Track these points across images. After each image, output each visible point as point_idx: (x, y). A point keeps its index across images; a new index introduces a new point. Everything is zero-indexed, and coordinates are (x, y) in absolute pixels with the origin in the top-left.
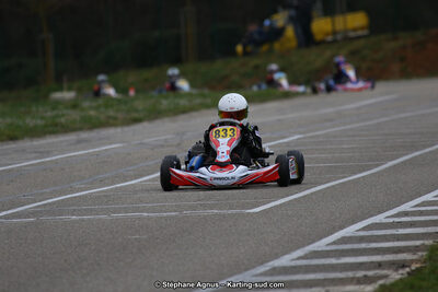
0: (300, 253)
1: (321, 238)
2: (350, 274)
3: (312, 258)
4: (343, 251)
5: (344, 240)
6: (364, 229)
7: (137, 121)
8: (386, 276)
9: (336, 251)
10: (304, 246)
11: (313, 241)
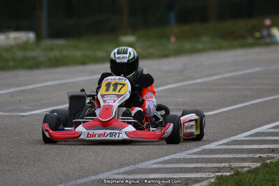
0: (225, 141)
1: (243, 132)
2: (251, 156)
3: (231, 145)
4: (253, 140)
5: (257, 134)
6: (273, 128)
7: (165, 56)
8: (274, 158)
9: (250, 140)
10: (230, 136)
11: (238, 134)
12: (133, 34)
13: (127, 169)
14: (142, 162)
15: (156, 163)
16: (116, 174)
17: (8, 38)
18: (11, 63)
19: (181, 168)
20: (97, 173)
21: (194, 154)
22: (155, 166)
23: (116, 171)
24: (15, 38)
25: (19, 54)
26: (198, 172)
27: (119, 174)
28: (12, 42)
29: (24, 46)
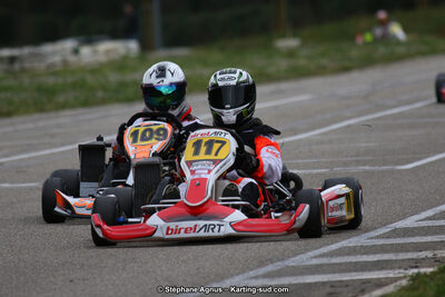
12: (295, 35)
13: (270, 268)
14: (296, 255)
15: (315, 257)
16: (252, 278)
17: (95, 52)
18: (100, 94)
19: (356, 263)
20: (222, 278)
21: (378, 237)
22: (315, 262)
23: (252, 273)
24: (107, 52)
25: (114, 78)
26: (382, 269)
27: (256, 277)
28: (102, 58)
29: (121, 65)
